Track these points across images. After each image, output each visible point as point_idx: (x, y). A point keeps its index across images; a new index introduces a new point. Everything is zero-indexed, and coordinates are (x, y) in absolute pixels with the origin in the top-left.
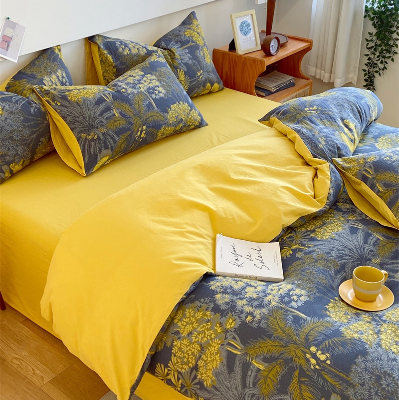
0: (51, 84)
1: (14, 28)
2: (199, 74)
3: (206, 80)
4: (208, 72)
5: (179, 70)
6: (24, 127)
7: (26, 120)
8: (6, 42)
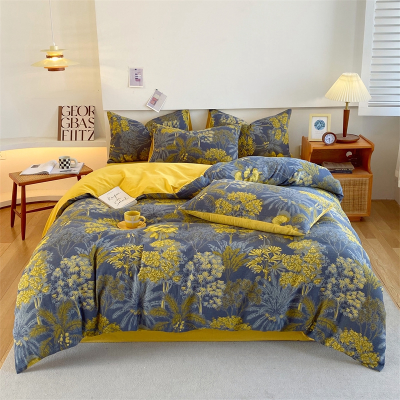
0: (166, 125)
1: (160, 95)
2: (265, 144)
3: (271, 149)
4: (274, 145)
5: (249, 137)
6: (137, 139)
7: (138, 136)
8: (154, 101)
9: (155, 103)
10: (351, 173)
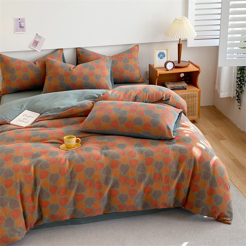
1: (40, 38)
8: (36, 43)
9: (37, 45)
10: (186, 89)
